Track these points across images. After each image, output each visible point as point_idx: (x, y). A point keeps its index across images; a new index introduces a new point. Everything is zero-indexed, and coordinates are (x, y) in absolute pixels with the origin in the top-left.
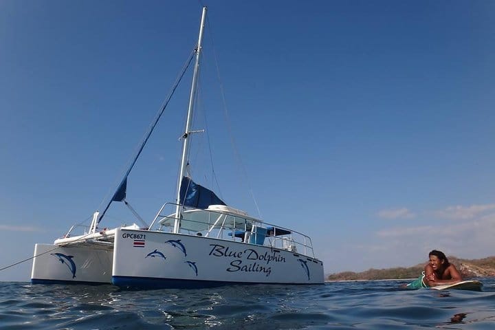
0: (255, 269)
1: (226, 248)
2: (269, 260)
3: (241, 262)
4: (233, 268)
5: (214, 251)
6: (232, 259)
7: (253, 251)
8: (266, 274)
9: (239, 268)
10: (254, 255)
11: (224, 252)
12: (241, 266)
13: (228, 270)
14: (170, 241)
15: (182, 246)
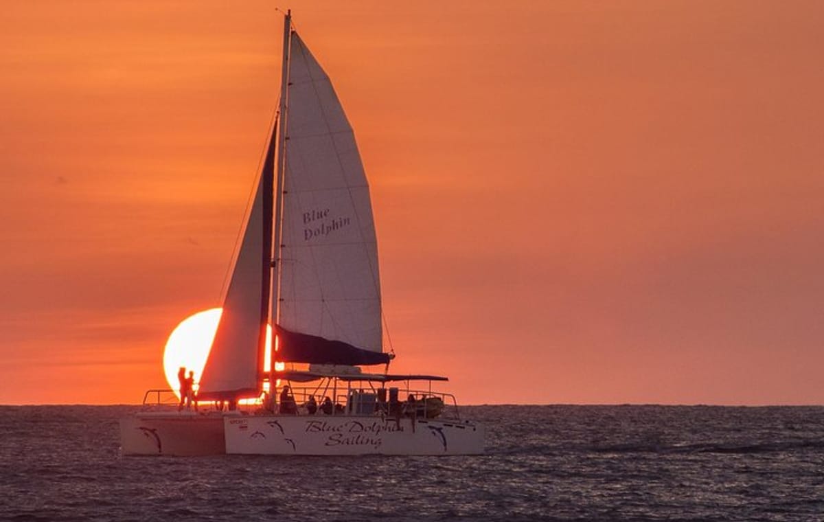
0: (359, 441)
1: (323, 423)
2: (379, 431)
3: (341, 435)
4: (331, 442)
5: (311, 427)
6: (331, 433)
7: (356, 423)
8: (374, 445)
9: (340, 442)
10: (358, 427)
11: (321, 426)
12: (342, 439)
13: (327, 444)
14: (269, 423)
15: (280, 426)
